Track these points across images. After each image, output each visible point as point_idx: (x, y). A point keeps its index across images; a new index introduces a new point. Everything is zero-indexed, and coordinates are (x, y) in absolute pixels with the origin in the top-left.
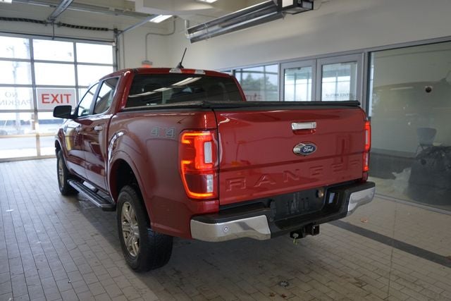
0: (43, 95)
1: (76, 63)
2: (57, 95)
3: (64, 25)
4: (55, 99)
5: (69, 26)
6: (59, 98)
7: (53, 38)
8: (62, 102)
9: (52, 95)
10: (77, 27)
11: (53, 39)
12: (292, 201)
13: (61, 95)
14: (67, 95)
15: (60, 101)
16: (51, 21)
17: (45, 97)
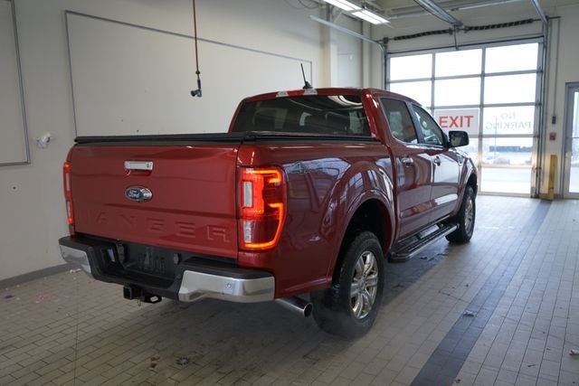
0: (441, 118)
1: (483, 75)
2: (457, 118)
3: (471, 28)
4: (454, 122)
5: (476, 28)
6: (458, 122)
7: (457, 47)
8: (461, 126)
9: (451, 118)
10: (488, 27)
11: (457, 49)
12: (145, 255)
13: (462, 118)
14: (469, 117)
15: (459, 124)
16: (456, 27)
17: (443, 120)
